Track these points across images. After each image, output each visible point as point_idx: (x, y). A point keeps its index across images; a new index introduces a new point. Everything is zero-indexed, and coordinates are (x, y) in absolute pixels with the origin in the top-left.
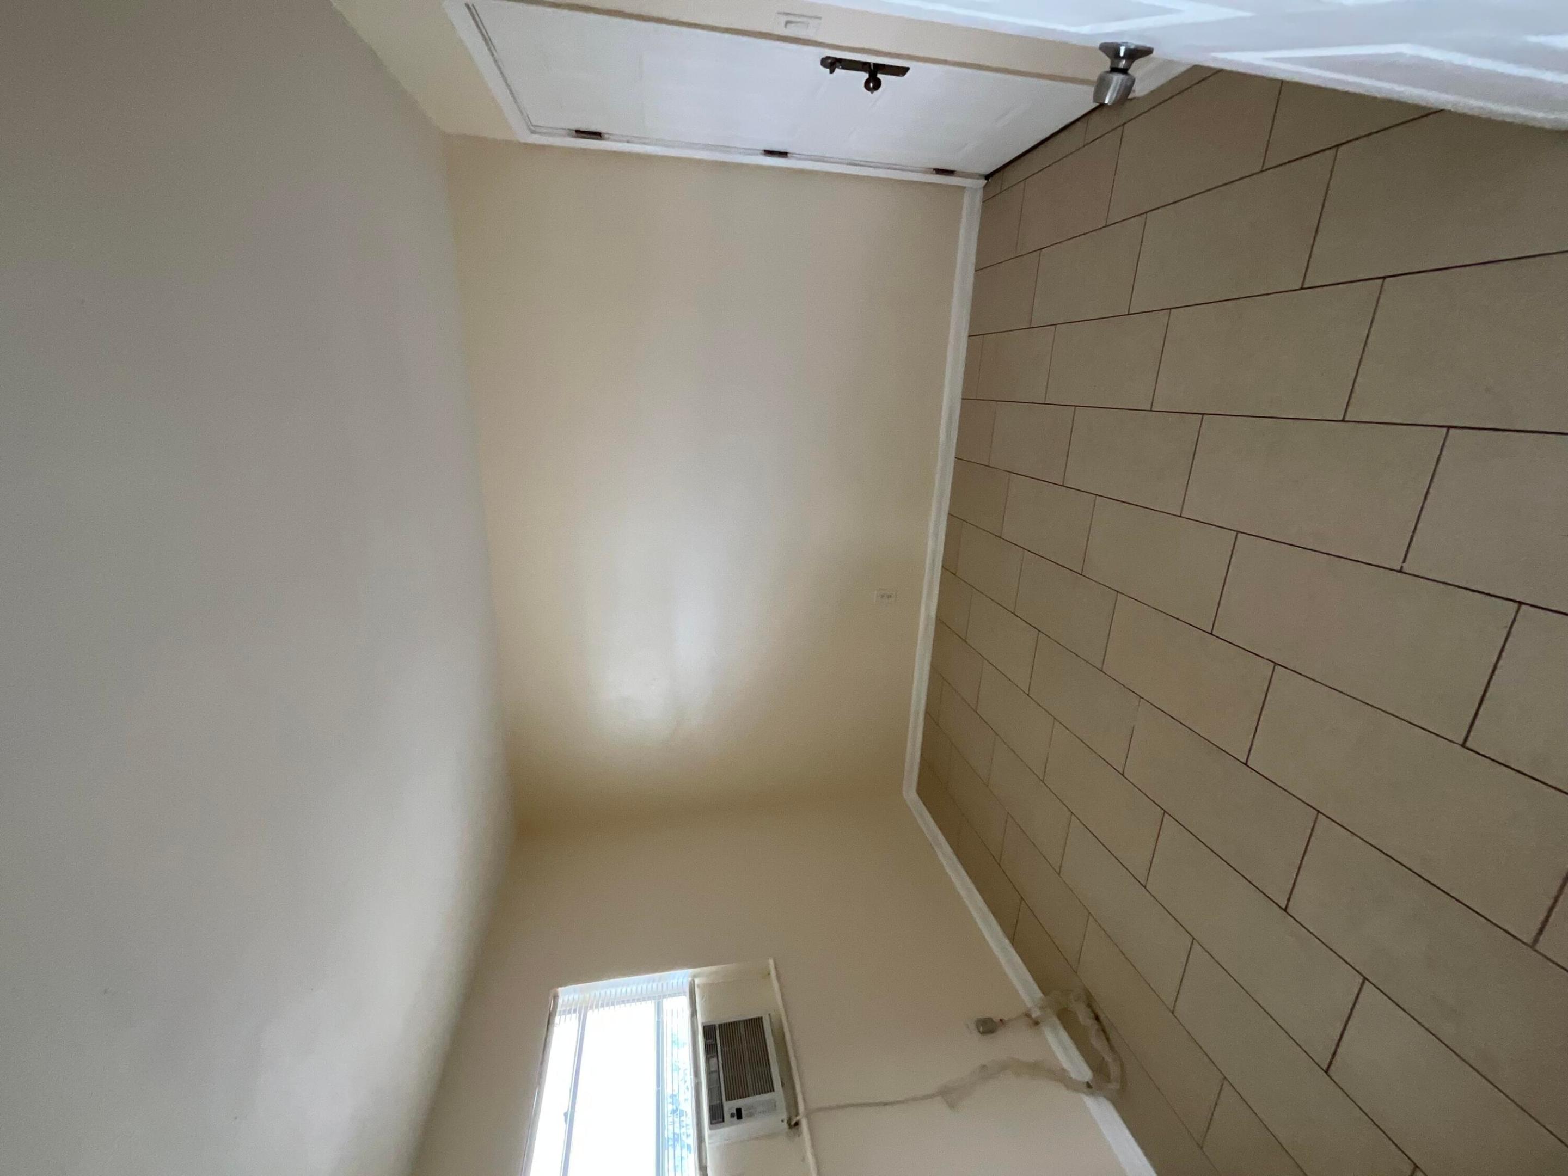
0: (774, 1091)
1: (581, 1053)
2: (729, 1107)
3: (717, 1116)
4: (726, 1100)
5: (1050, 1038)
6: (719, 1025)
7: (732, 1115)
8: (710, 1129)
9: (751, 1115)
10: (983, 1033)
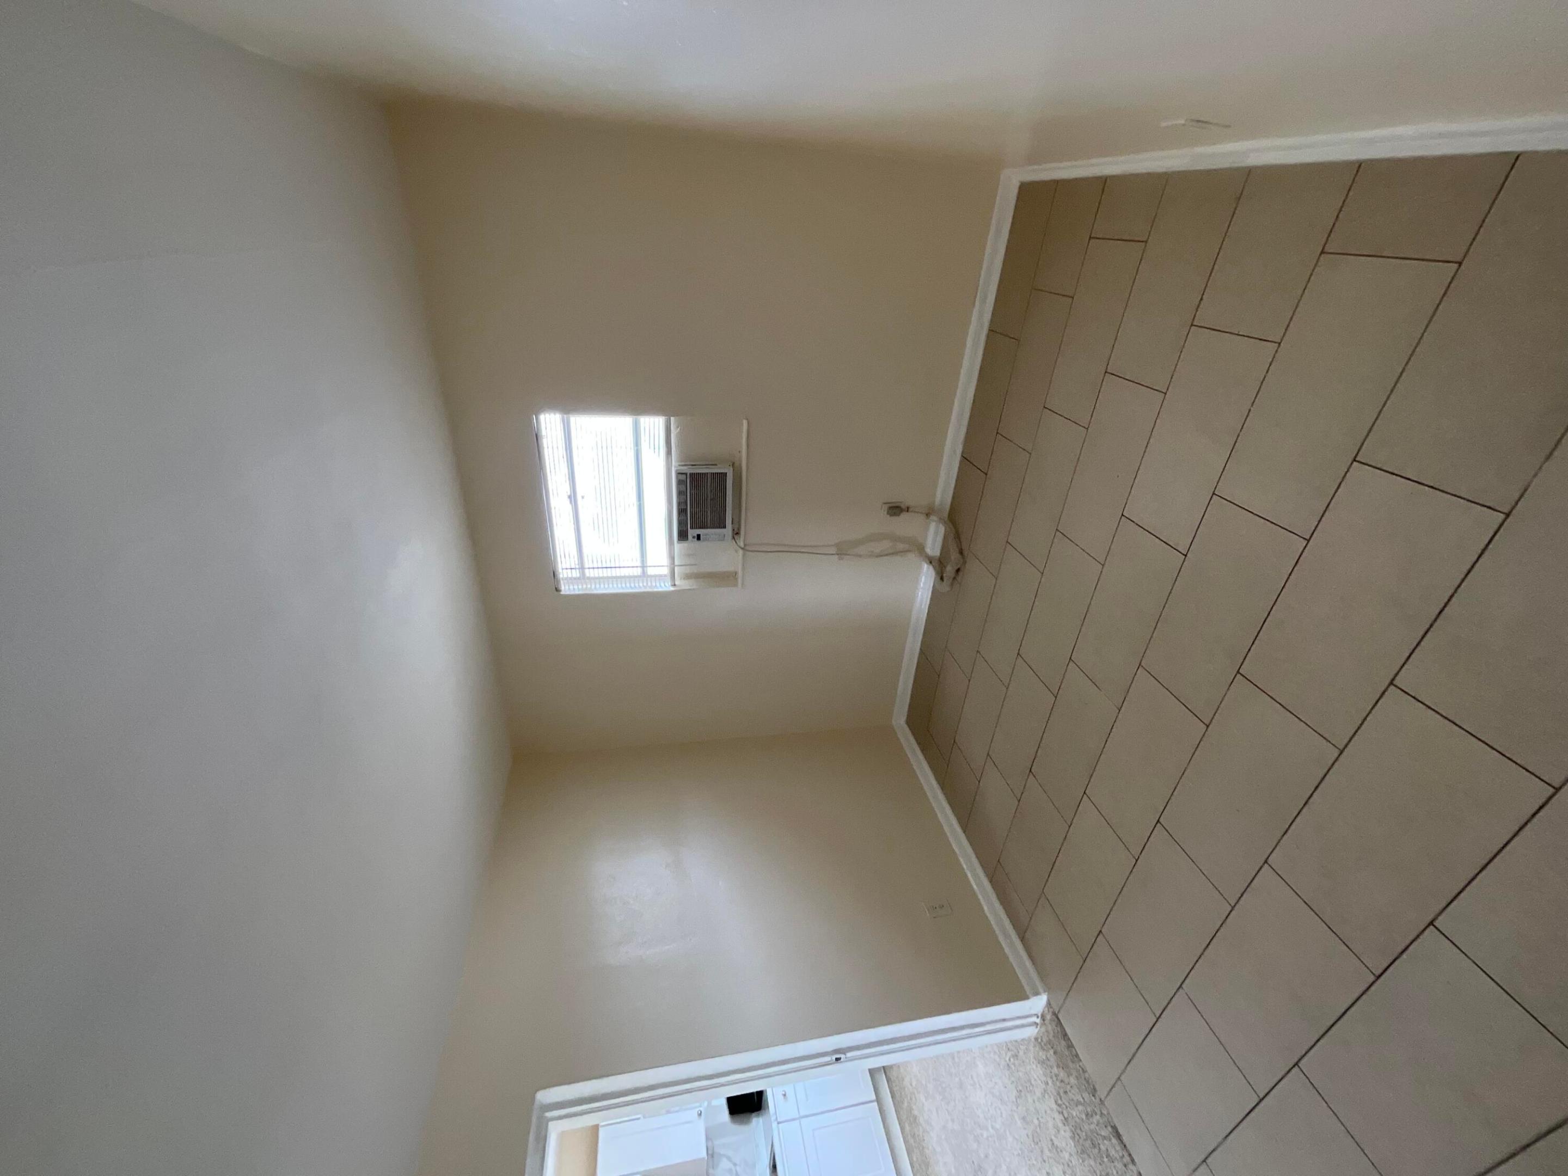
0: (725, 527)
1: (575, 484)
2: (692, 533)
3: (683, 535)
4: (691, 528)
5: (932, 527)
6: (690, 474)
7: (694, 537)
8: (678, 542)
9: (705, 540)
10: (891, 515)
